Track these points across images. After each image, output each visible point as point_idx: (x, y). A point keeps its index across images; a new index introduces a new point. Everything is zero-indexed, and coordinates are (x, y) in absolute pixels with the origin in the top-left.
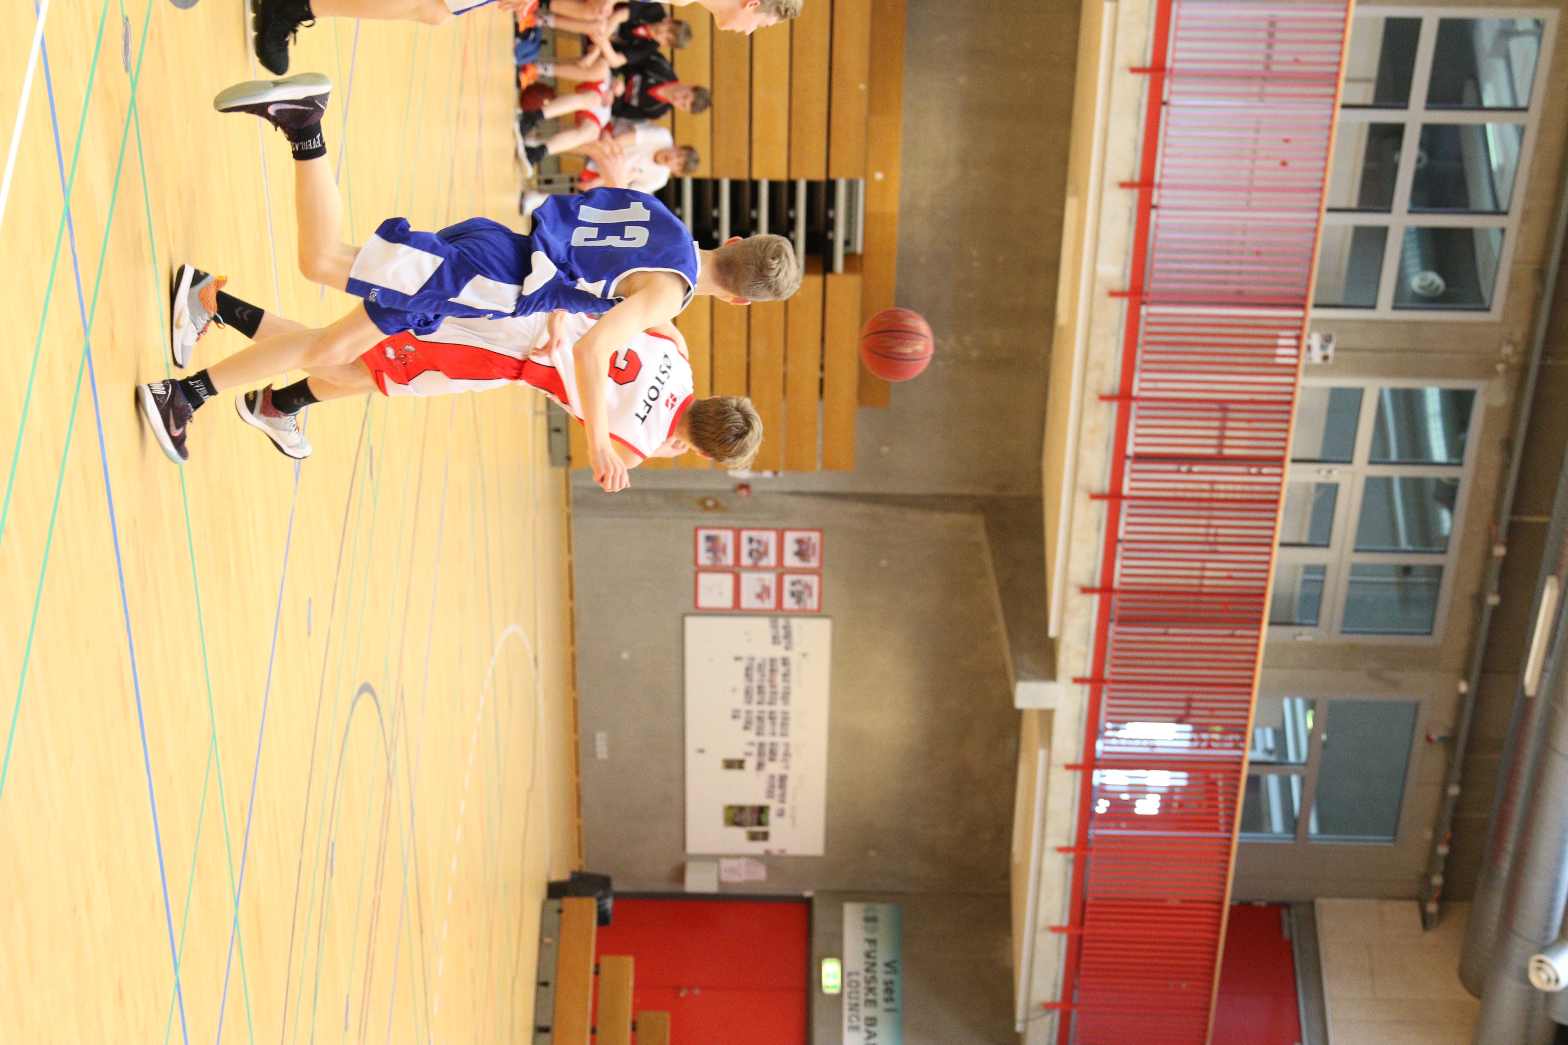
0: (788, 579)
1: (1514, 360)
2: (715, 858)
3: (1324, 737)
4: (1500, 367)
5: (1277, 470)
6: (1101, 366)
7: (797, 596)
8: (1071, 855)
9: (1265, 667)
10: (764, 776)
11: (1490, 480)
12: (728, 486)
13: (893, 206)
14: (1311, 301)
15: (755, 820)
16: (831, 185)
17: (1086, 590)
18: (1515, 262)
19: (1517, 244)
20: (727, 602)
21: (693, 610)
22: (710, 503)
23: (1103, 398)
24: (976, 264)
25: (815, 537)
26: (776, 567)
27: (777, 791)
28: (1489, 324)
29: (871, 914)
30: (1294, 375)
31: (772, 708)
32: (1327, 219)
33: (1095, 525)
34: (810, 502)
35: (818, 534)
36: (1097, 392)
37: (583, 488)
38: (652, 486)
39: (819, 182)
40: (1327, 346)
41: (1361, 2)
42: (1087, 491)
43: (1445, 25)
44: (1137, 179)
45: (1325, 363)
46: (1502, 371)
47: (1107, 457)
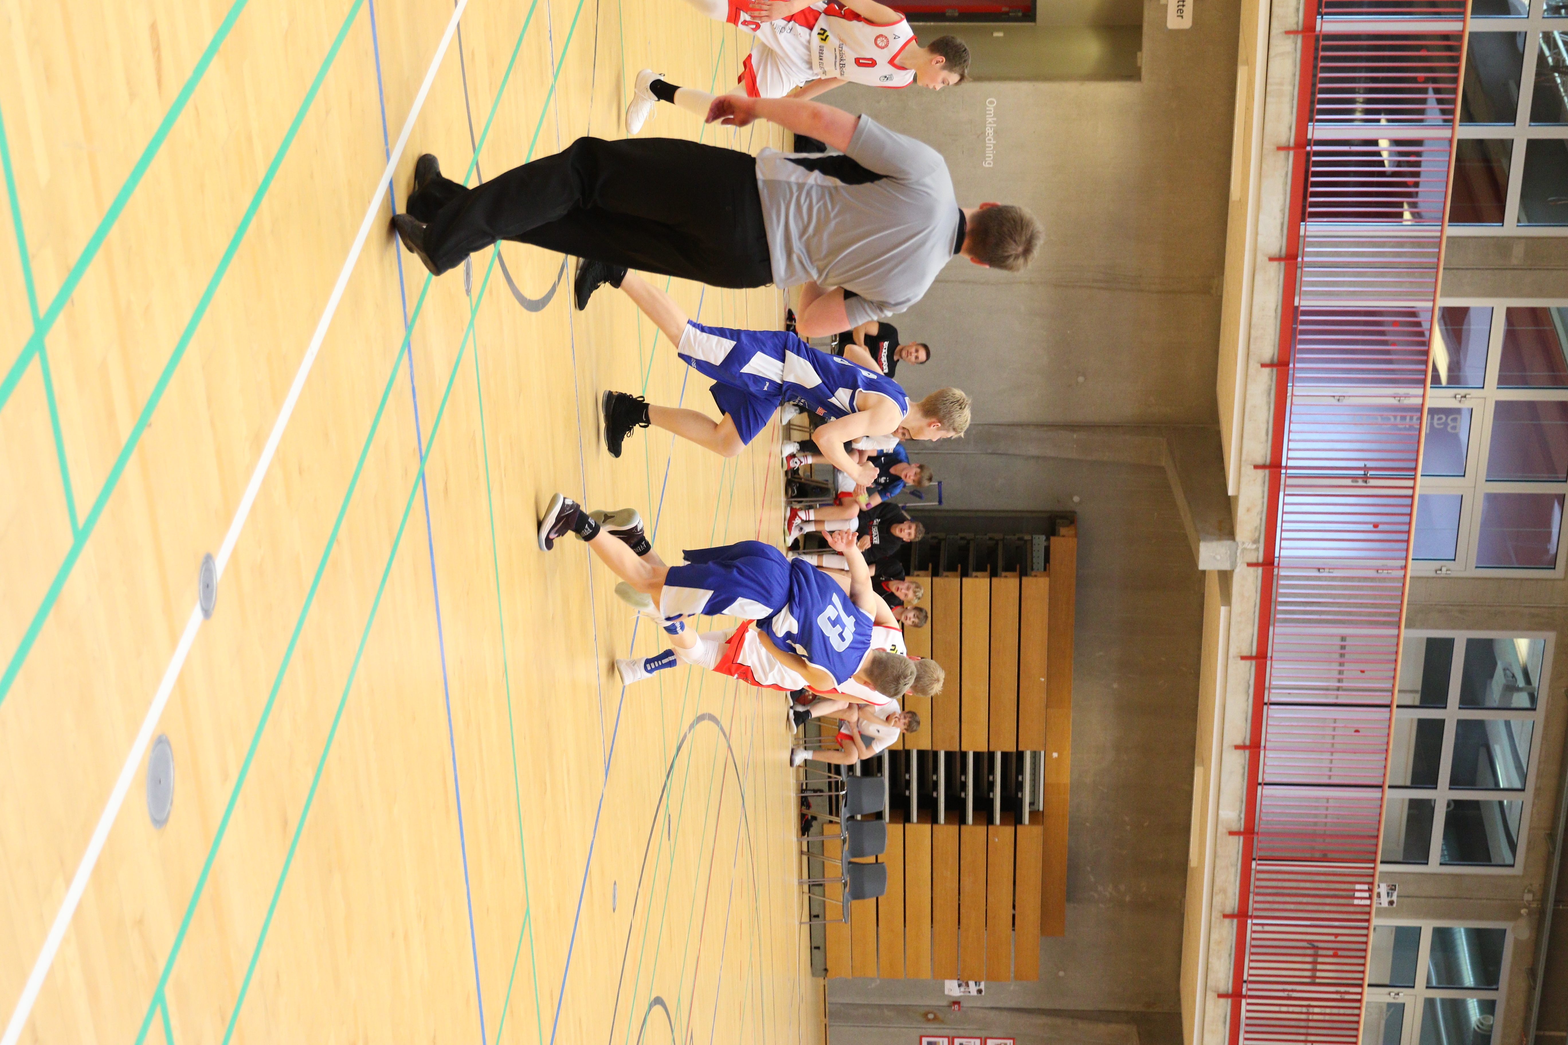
1: (1534, 905)
4: (1524, 911)
6: (1224, 891)
11: (1520, 1000)
12: (945, 1003)
13: (1066, 778)
14: (1379, 857)
16: (1020, 755)
18: (1532, 830)
19: (1532, 816)
22: (931, 1016)
23: (1225, 916)
24: (1128, 828)
25: (1009, 1043)
28: (1514, 877)
30: (1368, 921)
32: (1389, 793)
33: (1222, 1019)
34: (1005, 1013)
35: (1012, 1041)
36: (1221, 912)
37: (836, 1004)
38: (886, 1003)
39: (1011, 753)
40: (1392, 893)
41: (1407, 626)
42: (1215, 992)
43: (1470, 643)
44: (1248, 743)
45: (1391, 907)
46: (1525, 914)
47: (1230, 963)
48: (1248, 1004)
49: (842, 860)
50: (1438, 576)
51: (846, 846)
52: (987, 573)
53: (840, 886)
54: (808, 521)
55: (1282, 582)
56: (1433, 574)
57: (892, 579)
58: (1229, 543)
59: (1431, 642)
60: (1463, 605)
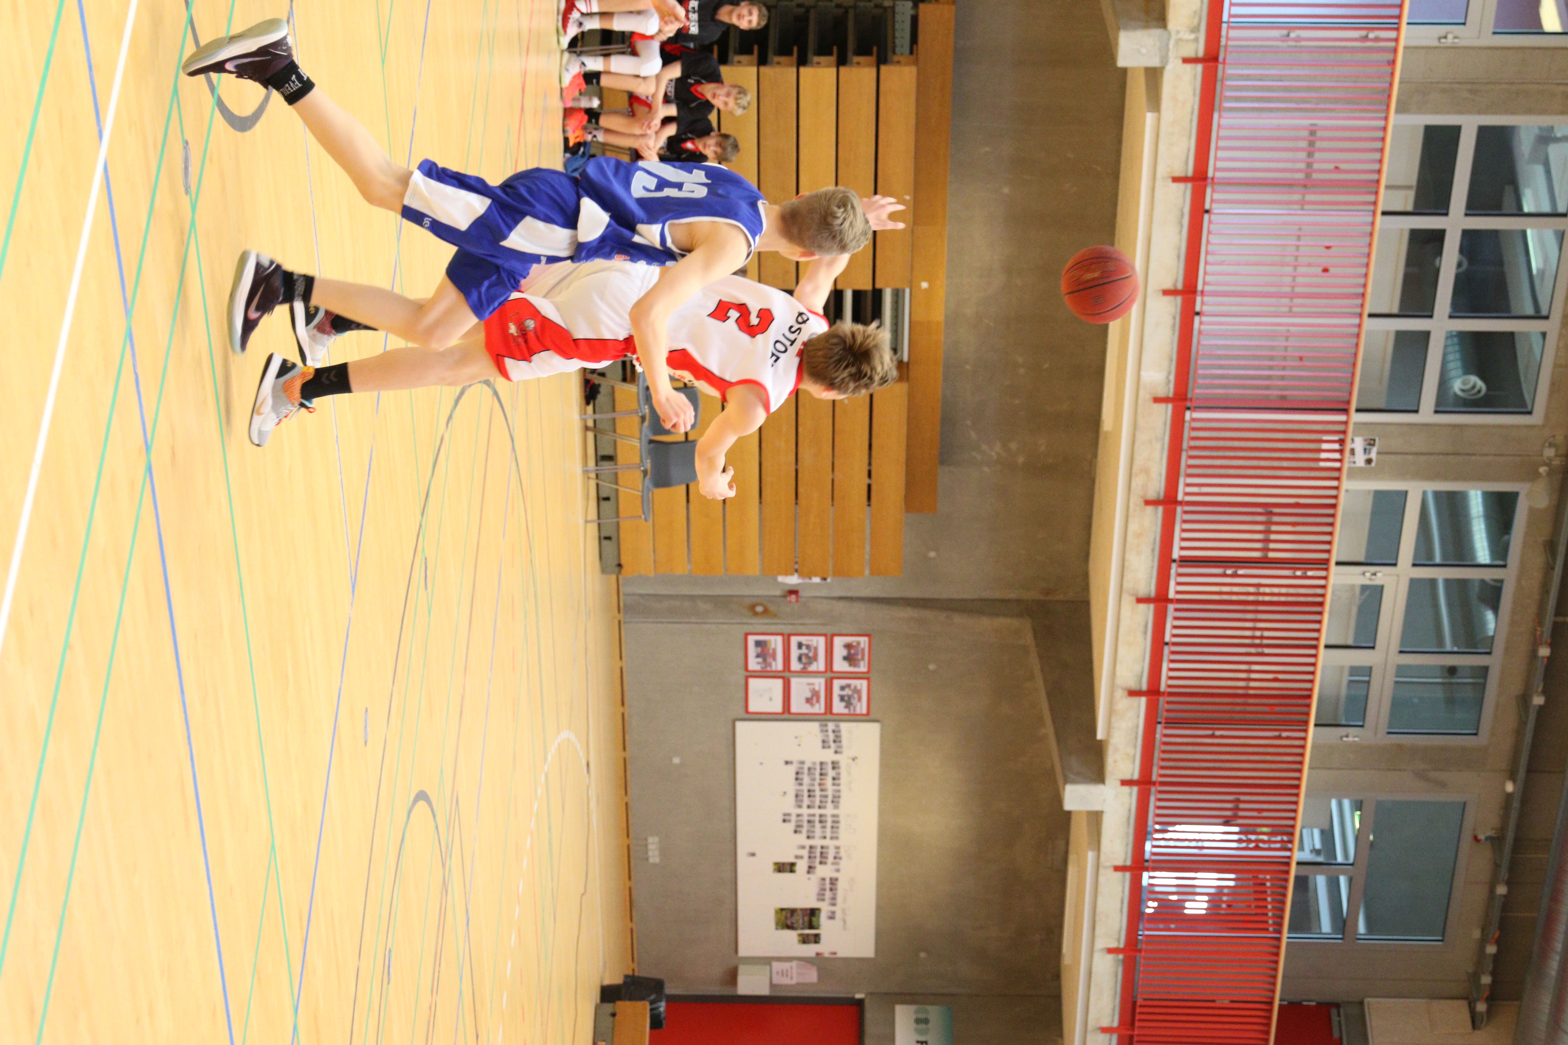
0: (837, 684)
1: (1556, 462)
2: (767, 961)
3: (1371, 837)
4: (1543, 470)
5: (1323, 573)
6: (1146, 471)
7: (846, 700)
8: (1121, 956)
9: (1311, 768)
10: (815, 878)
11: (1534, 582)
12: (778, 593)
13: (938, 315)
14: (1354, 406)
15: (806, 924)
16: (877, 294)
17: (1133, 693)
18: (1556, 366)
19: (1558, 349)
20: (777, 707)
21: (743, 715)
22: (759, 609)
23: (1148, 503)
24: (1022, 371)
25: (864, 641)
26: (826, 672)
27: (828, 894)
28: (1532, 427)
29: (922, 1016)
30: (1338, 479)
31: (822, 811)
32: (1369, 324)
33: (1141, 629)
34: (858, 607)
35: (866, 639)
36: (1142, 497)
37: (633, 595)
38: (701, 593)
39: (865, 292)
40: (1370, 450)
41: (1400, 110)
42: (1133, 595)
43: (1484, 132)
44: (1180, 286)
45: (1368, 466)
46: (1544, 474)
47: (1153, 561)
48: (1176, 610)
49: (640, 439)
50: (1442, 45)
51: (646, 424)
52: (833, 59)
53: (638, 475)
54: (590, 15)
55: (1228, 83)
56: (1435, 43)
57: (703, 81)
58: (1158, 32)
59: (1431, 132)
60: (1474, 83)
